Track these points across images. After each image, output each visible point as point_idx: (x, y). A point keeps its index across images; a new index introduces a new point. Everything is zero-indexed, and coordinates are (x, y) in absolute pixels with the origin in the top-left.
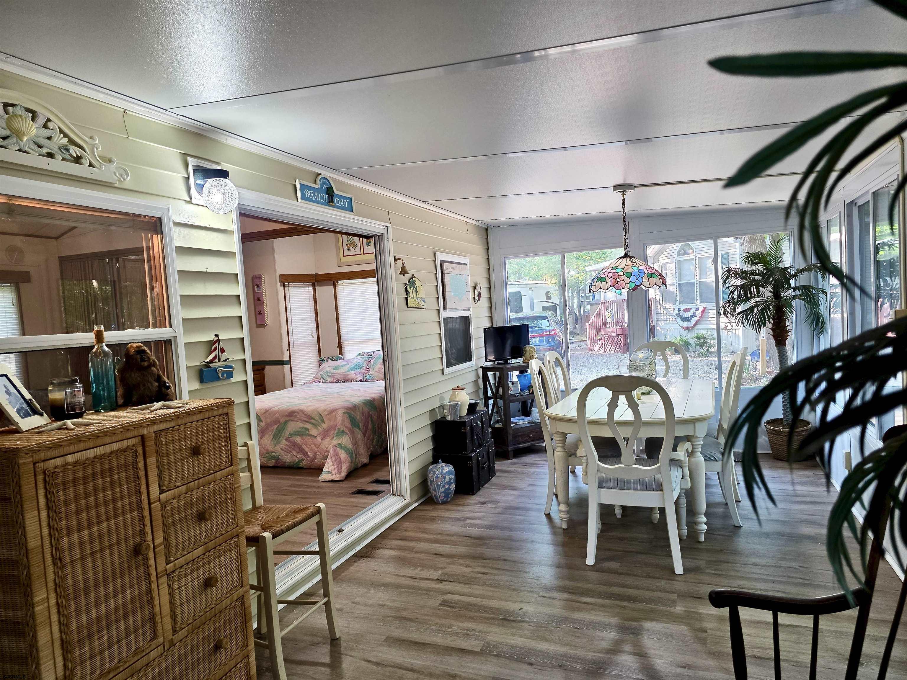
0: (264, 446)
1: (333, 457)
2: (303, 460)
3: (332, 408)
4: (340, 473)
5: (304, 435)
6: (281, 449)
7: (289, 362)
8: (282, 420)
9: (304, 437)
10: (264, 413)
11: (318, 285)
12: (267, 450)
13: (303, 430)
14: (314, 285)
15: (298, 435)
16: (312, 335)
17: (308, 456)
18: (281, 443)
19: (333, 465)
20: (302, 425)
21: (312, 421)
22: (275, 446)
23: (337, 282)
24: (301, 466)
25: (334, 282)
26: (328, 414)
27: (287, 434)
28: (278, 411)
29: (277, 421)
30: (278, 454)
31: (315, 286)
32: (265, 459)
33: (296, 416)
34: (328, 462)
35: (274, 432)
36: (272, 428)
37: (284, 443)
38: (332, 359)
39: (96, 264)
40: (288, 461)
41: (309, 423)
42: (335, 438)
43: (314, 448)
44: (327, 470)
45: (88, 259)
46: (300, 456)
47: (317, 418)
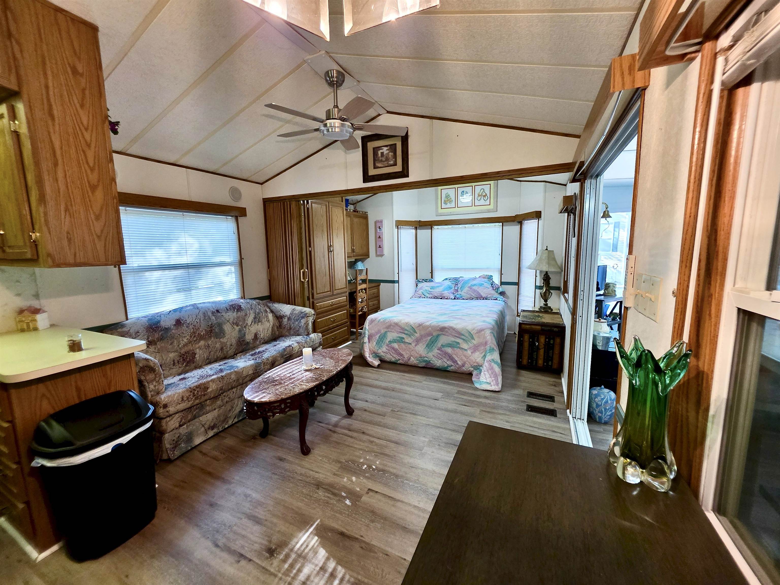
0: (418, 352)
1: (489, 370)
2: (452, 366)
3: (479, 328)
4: (497, 384)
5: (456, 347)
6: (433, 356)
7: (398, 282)
8: (435, 334)
9: (455, 349)
10: (418, 326)
11: (419, 229)
12: (421, 355)
13: (454, 343)
14: (416, 228)
15: (449, 347)
16: (413, 264)
17: (457, 364)
18: (434, 351)
19: (491, 377)
20: (453, 339)
21: (463, 337)
22: (428, 353)
23: (433, 227)
24: (448, 370)
25: (431, 227)
26: (477, 333)
27: (439, 345)
28: (430, 326)
29: (430, 334)
30: (430, 359)
31: (417, 230)
32: (418, 361)
33: (447, 332)
34: (485, 374)
35: (428, 342)
36: (426, 339)
37: (436, 351)
38: (426, 281)
39: (293, 204)
40: (438, 365)
41: (459, 338)
42: (488, 354)
43: (464, 358)
44: (485, 381)
45: (287, 200)
46: (449, 363)
47: (467, 335)
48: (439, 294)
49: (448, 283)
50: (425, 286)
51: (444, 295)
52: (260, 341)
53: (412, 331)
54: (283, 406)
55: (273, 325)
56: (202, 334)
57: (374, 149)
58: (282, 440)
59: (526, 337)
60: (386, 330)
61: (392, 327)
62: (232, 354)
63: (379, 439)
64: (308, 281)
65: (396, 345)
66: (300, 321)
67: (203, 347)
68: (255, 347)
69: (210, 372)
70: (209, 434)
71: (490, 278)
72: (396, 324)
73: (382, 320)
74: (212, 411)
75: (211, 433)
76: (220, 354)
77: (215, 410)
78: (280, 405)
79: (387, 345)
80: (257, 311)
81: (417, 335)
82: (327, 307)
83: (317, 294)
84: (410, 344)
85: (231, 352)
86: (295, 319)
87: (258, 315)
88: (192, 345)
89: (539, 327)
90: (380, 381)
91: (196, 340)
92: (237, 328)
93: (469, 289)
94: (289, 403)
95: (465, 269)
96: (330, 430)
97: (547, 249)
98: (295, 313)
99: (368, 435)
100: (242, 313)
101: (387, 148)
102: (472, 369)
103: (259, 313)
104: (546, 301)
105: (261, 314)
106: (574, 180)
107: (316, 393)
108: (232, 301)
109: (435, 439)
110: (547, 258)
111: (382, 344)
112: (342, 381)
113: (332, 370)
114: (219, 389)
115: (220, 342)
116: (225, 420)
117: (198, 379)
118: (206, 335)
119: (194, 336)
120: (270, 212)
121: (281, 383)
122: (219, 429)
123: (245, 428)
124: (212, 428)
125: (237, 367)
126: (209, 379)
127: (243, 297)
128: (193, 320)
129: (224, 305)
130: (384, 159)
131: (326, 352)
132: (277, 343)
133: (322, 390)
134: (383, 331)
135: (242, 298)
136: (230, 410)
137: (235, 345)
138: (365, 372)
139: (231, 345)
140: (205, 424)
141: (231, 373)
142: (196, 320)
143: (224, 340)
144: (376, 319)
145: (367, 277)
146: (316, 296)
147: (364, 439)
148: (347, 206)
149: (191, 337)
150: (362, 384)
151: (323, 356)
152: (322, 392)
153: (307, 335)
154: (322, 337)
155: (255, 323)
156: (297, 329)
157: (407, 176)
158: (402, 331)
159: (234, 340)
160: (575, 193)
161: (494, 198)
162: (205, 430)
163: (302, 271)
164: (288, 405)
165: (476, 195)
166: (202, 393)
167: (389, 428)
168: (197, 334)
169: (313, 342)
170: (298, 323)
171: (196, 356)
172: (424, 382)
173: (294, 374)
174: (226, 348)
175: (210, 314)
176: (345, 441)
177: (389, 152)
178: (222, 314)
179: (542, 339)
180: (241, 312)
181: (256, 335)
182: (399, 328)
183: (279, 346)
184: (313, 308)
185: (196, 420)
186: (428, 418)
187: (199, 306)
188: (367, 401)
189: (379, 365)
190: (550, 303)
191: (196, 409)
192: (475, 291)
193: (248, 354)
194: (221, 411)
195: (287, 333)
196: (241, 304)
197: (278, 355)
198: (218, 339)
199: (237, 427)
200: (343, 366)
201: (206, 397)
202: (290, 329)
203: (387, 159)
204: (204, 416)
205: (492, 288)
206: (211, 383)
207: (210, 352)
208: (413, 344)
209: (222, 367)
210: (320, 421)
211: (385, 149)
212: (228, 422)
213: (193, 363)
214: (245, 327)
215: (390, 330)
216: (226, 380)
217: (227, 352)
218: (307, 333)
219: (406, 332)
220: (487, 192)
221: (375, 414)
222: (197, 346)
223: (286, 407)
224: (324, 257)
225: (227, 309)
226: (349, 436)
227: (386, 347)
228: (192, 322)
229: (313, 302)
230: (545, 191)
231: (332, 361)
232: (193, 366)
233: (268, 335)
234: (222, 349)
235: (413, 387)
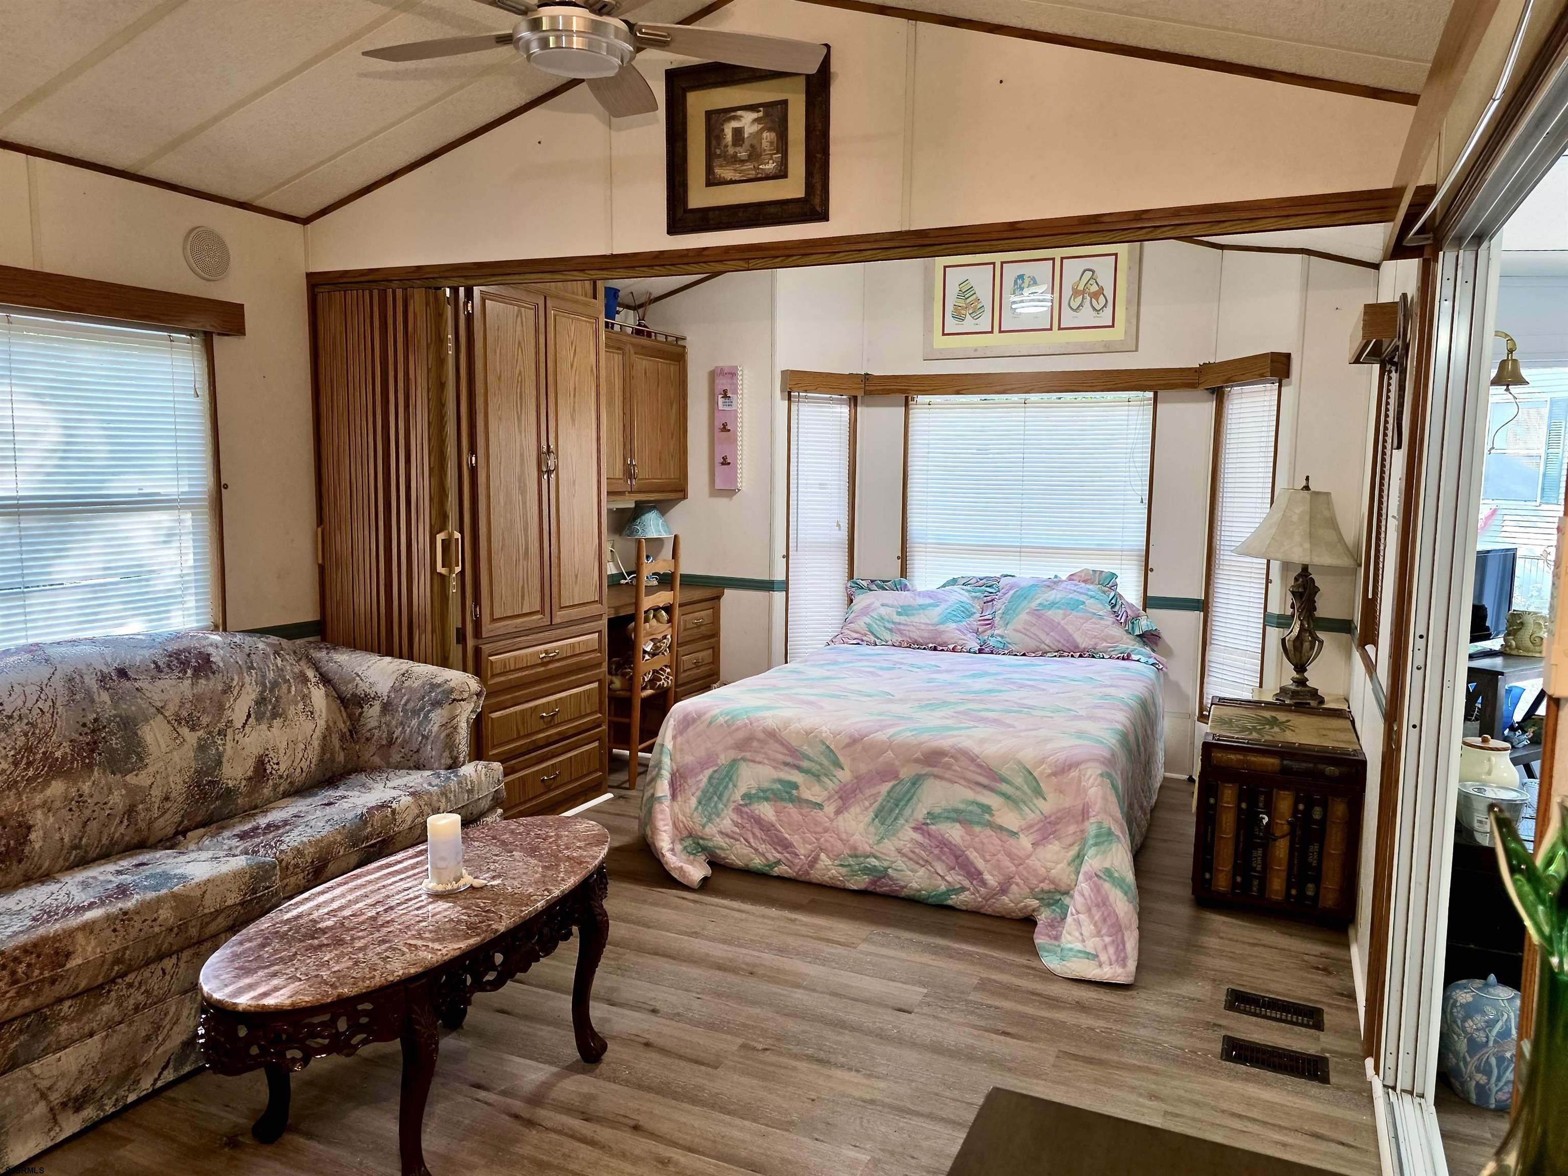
0: (844, 836)
1: (1094, 910)
2: (963, 889)
3: (1062, 756)
4: (1123, 963)
5: (978, 823)
6: (899, 851)
7: (784, 586)
8: (906, 773)
9: (977, 829)
10: (848, 745)
11: (863, 404)
12: (855, 848)
13: (974, 808)
14: (854, 401)
15: (954, 820)
16: (839, 525)
17: (984, 883)
18: (900, 835)
19: (1099, 934)
20: (970, 795)
21: (1004, 787)
22: (879, 842)
23: (913, 399)
24: (950, 902)
25: (907, 398)
26: (1054, 774)
27: (920, 813)
28: (889, 745)
29: (888, 773)
30: (886, 864)
31: (856, 405)
32: (843, 870)
33: (948, 767)
34: (1078, 923)
35: (880, 799)
36: (874, 791)
37: (907, 836)
38: (882, 585)
39: (418, 297)
40: (915, 885)
41: (992, 790)
42: (1091, 852)
43: (1007, 862)
44: (1078, 946)
45: (395, 284)
46: (956, 878)
47: (1019, 781)
48: (926, 635)
49: (960, 595)
50: (877, 604)
51: (945, 638)
52: (275, 787)
53: (825, 762)
54: (342, 1025)
55: (328, 728)
56: (58, 754)
57: (709, 114)
58: (335, 1152)
59: (1228, 795)
60: (733, 754)
61: (755, 744)
62: (170, 830)
63: (690, 1150)
64: (463, 571)
65: (766, 811)
66: (426, 716)
67: (58, 804)
68: (256, 807)
69: (81, 897)
70: (64, 1125)
71: (1108, 581)
72: (772, 735)
73: (721, 720)
74: (81, 1038)
75: (72, 1124)
76: (122, 829)
77: (91, 1035)
78: (334, 1021)
79: (738, 810)
80: (271, 675)
81: (845, 776)
82: (527, 668)
83: (494, 620)
84: (820, 806)
85: (165, 824)
86: (410, 706)
87: (272, 690)
88: (19, 794)
89: (1272, 762)
90: (707, 938)
91: (36, 777)
92: (191, 738)
93: (1034, 620)
94: (366, 1013)
95: (1021, 551)
96: (516, 1117)
97: (1307, 488)
98: (410, 688)
99: (652, 1135)
100: (212, 683)
101: (755, 115)
102: (1035, 903)
103: (275, 685)
104: (1301, 668)
105: (285, 687)
106: (1398, 251)
107: (469, 981)
108: (178, 636)
109: (892, 1154)
110: (1307, 518)
111: (720, 806)
112: (566, 937)
113: (530, 895)
114: (109, 958)
115: (125, 785)
116: (129, 1075)
117: (34, 919)
118: (74, 759)
119: (29, 764)
120: (332, 321)
121: (339, 942)
122: (101, 1108)
123: (200, 1107)
124: (77, 1103)
125: (183, 877)
126: (75, 921)
127: (222, 625)
128: (29, 705)
129: (146, 653)
130: (743, 154)
131: (512, 832)
132: (339, 793)
133: (493, 967)
134: (723, 759)
135: (216, 628)
136: (148, 1038)
137: (180, 800)
138: (652, 904)
139: (167, 799)
140: (49, 1088)
141: (159, 900)
142: (40, 704)
143: (141, 779)
144: (699, 717)
145: (676, 566)
146: (487, 628)
147: (637, 1152)
148: (610, 313)
149: (16, 764)
150: (640, 949)
151: (504, 843)
152: (490, 977)
153: (450, 768)
154: (506, 774)
155: (259, 720)
156: (415, 747)
157: (823, 216)
158: (789, 760)
159: (179, 780)
160: (1404, 296)
161: (1129, 302)
162: (52, 1109)
163: (440, 537)
164: (364, 1020)
165: (1067, 292)
166: (47, 974)
167: (729, 1113)
168: (38, 756)
169: (470, 792)
170: (420, 724)
171: (32, 836)
172: (863, 947)
173: (391, 908)
174: (148, 810)
175: (92, 683)
176: (566, 1156)
177: (761, 131)
178: (137, 685)
179: (1285, 803)
180: (208, 679)
181: (261, 764)
182: (780, 749)
183: (345, 804)
184: (477, 672)
185: (19, 1073)
186: (869, 1076)
187: (51, 651)
188: (654, 1011)
189: (705, 879)
190: (1315, 677)
191: (21, 1031)
192: (1053, 626)
193: (226, 834)
194: (114, 1041)
195: (377, 760)
196: (211, 650)
197: (339, 838)
198: (119, 776)
199: (173, 1101)
200: (571, 882)
201: (60, 989)
202: (391, 743)
203: (755, 155)
204: (51, 1058)
205: (1111, 619)
206: (80, 938)
207: (85, 824)
208: (830, 809)
209: (127, 878)
210: (483, 1082)
211: (750, 116)
212: (137, 1082)
213: (20, 862)
214: (222, 733)
215: (748, 755)
216: (138, 925)
217: (151, 822)
218: (450, 762)
219: (805, 764)
220: (1105, 279)
221: (681, 1057)
222: (38, 799)
223: (355, 1028)
224: (523, 490)
225: (158, 667)
226: (584, 1140)
227: (735, 817)
228: (25, 711)
229: (477, 651)
230: (1306, 285)
231: (533, 861)
232: (17, 871)
233: (304, 764)
234: (131, 811)
235: (824, 962)
